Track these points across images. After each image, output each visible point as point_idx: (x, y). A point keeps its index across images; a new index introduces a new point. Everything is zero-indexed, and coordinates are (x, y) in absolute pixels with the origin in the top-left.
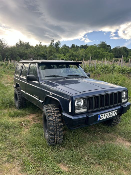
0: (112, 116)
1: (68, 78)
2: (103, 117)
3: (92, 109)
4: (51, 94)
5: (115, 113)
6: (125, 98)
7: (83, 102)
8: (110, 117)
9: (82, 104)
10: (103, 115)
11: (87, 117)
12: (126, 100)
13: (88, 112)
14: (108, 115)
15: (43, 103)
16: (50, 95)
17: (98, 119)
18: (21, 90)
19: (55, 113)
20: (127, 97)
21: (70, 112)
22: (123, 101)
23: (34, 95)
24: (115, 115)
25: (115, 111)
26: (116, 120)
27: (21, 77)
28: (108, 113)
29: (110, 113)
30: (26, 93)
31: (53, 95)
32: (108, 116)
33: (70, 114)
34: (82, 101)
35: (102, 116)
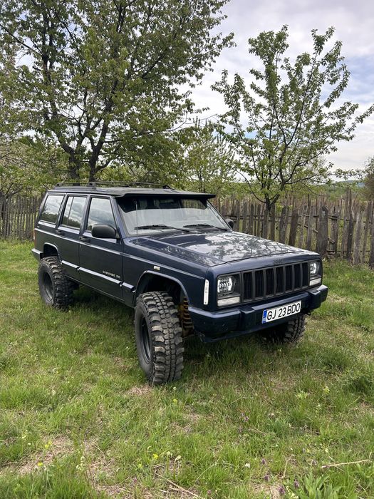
0: (291, 314)
1: (187, 232)
2: (273, 316)
3: (251, 297)
4: (158, 268)
5: (296, 307)
6: (316, 276)
7: (233, 282)
8: (286, 315)
9: (230, 288)
10: (273, 310)
11: (242, 313)
12: (318, 281)
13: (243, 305)
14: (283, 311)
15: (133, 289)
16: (156, 270)
17: (263, 320)
18: (63, 262)
19: (165, 307)
20: (320, 273)
21: (207, 304)
22: (312, 283)
23: (107, 273)
24: (296, 312)
25: (296, 304)
26: (294, 327)
27: (60, 228)
28: (283, 308)
29: (287, 307)
30: (81, 268)
31: (162, 270)
32: (283, 313)
33: (206, 308)
34: (230, 280)
35: (270, 314)
